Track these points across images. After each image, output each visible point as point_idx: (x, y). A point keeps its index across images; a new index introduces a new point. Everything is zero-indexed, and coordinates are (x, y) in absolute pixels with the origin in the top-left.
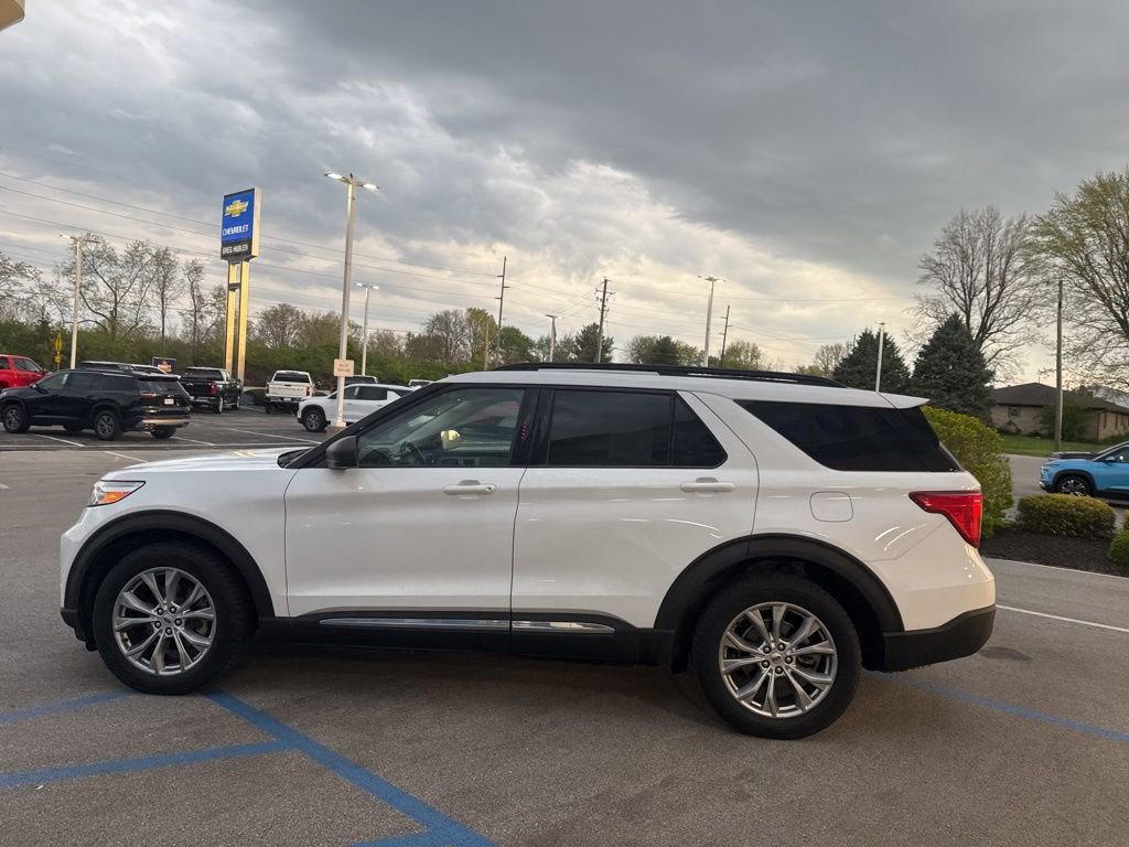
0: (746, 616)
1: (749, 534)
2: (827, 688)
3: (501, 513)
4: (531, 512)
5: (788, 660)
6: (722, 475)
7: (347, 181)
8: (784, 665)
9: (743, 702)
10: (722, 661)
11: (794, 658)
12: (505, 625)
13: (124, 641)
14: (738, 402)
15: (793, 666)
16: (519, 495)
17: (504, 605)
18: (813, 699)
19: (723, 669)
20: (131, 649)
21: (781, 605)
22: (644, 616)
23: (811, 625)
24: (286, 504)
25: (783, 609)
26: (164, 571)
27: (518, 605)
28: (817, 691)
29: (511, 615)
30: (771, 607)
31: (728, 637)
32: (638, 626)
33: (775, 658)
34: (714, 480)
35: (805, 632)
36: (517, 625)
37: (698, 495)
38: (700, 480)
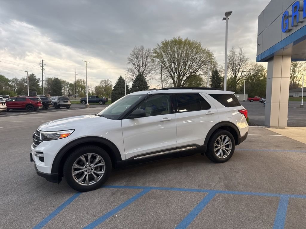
0: (218, 139)
1: (219, 122)
2: (231, 150)
3: (173, 124)
4: (179, 123)
8: (223, 147)
9: (218, 157)
10: (214, 149)
12: (176, 150)
13: (75, 178)
14: (209, 95)
15: (225, 147)
16: (176, 120)
17: (175, 146)
18: (229, 153)
19: (215, 151)
20: (78, 180)
22: (201, 143)
23: (227, 139)
24: (122, 130)
25: (224, 136)
26: (87, 155)
27: (178, 146)
28: (229, 151)
29: (177, 148)
30: (221, 136)
31: (215, 144)
32: (201, 145)
34: (210, 112)
36: (178, 150)
37: (209, 115)
38: (208, 112)
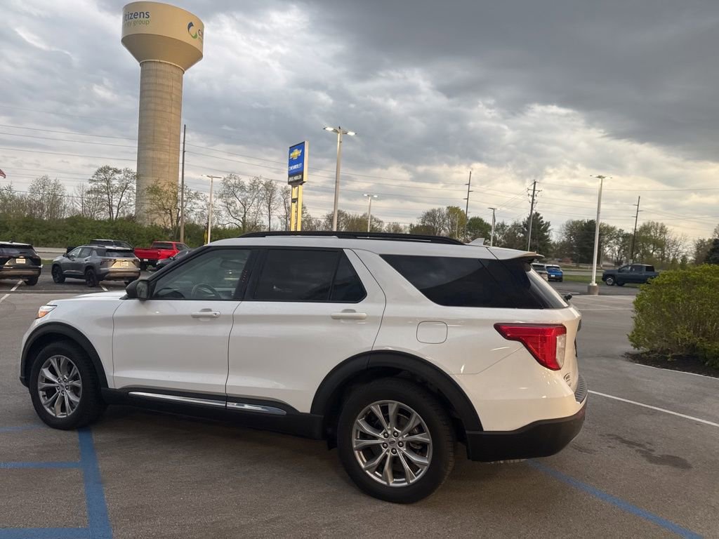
0: (370, 409)
1: (370, 350)
2: (426, 467)
3: (221, 330)
4: (241, 330)
5: (400, 444)
6: (359, 308)
7: (336, 131)
8: (397, 447)
9: (367, 472)
10: (354, 440)
11: (405, 443)
12: (223, 404)
14: (382, 256)
15: (403, 449)
16: (233, 319)
17: (221, 391)
18: (416, 476)
19: (355, 446)
20: (46, 401)
21: (393, 403)
22: (303, 404)
23: (416, 419)
24: (114, 321)
25: (395, 406)
26: (60, 357)
27: (230, 392)
28: (420, 470)
29: (227, 398)
30: (388, 404)
31: (358, 423)
32: (300, 411)
33: (392, 441)
34: (354, 311)
35: (412, 424)
36: (230, 405)
37: (342, 321)
38: (346, 311)
